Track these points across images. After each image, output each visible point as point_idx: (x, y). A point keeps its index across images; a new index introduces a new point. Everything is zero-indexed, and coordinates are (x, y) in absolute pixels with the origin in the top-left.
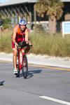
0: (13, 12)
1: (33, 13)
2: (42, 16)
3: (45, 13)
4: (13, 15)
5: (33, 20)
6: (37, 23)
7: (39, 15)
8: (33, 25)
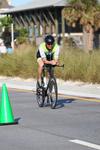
0: (33, 20)
1: (60, 21)
2: (74, 25)
3: (78, 22)
4: (32, 24)
5: (60, 32)
6: (66, 35)
7: (69, 24)
8: (60, 39)
